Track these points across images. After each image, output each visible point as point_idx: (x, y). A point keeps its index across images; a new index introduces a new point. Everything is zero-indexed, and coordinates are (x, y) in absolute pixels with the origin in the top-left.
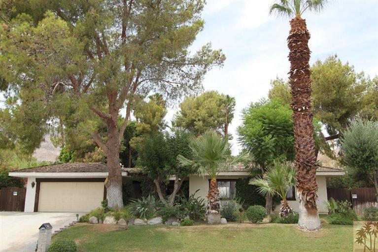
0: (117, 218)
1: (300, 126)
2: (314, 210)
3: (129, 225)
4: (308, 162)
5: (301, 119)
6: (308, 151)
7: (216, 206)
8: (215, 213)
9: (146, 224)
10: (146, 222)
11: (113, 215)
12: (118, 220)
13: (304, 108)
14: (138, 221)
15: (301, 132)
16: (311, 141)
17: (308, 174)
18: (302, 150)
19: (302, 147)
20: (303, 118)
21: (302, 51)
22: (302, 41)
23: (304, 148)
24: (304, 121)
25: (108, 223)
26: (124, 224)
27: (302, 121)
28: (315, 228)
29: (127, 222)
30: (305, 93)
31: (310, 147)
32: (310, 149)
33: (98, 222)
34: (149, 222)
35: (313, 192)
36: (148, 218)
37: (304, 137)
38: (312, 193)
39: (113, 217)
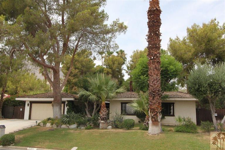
0: (52, 124)
1: (151, 69)
2: (157, 122)
3: (58, 128)
4: (154, 92)
5: (152, 65)
6: (155, 85)
7: (104, 118)
8: (103, 123)
9: (67, 128)
10: (68, 127)
11: (50, 122)
12: (53, 125)
13: (152, 58)
14: (64, 126)
15: (151, 73)
16: (157, 79)
17: (154, 99)
18: (151, 84)
19: (151, 83)
20: (152, 64)
21: (153, 21)
22: (154, 15)
23: (152, 83)
24: (153, 66)
25: (48, 126)
26: (56, 127)
27: (152, 66)
28: (156, 133)
29: (57, 126)
30: (154, 48)
31: (157, 82)
32: (156, 83)
33: (44, 126)
34: (70, 126)
35: (156, 110)
36: (70, 125)
37: (152, 76)
38: (156, 112)
39: (50, 123)
